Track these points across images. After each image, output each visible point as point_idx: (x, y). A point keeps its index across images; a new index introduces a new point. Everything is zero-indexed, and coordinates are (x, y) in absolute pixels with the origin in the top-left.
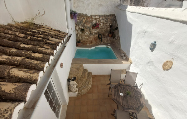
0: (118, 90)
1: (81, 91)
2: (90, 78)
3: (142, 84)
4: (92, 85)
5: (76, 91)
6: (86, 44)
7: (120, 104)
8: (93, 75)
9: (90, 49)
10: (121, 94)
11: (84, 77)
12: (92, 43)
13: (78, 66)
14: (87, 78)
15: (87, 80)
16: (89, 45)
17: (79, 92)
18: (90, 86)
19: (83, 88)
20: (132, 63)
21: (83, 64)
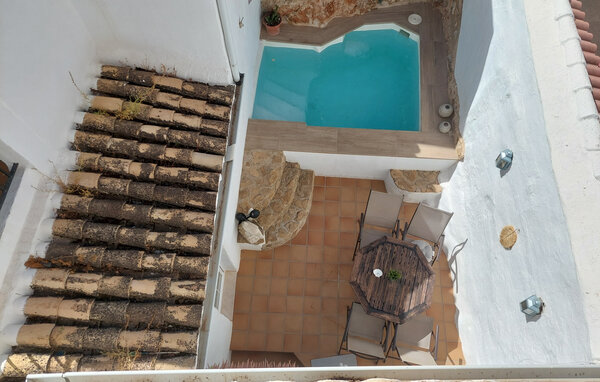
0: (372, 261)
1: (274, 239)
2: (306, 195)
3: (464, 243)
4: (311, 218)
5: (261, 241)
6: (307, 21)
7: (365, 297)
8: (317, 178)
9: (320, 49)
10: (378, 273)
11: (286, 198)
12: (332, 13)
13: (268, 161)
14: (297, 194)
15: (294, 203)
16: (316, 24)
17: (270, 243)
18: (303, 221)
19: (281, 232)
20: (462, 160)
21: (285, 153)
